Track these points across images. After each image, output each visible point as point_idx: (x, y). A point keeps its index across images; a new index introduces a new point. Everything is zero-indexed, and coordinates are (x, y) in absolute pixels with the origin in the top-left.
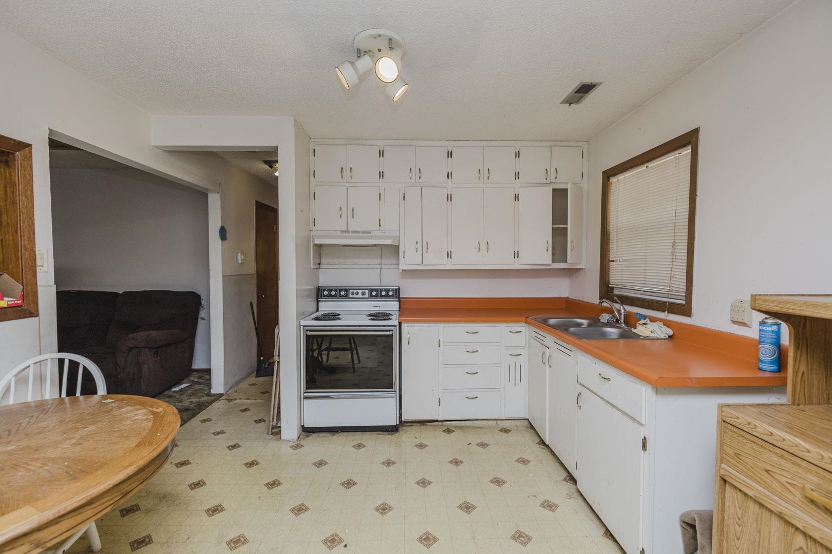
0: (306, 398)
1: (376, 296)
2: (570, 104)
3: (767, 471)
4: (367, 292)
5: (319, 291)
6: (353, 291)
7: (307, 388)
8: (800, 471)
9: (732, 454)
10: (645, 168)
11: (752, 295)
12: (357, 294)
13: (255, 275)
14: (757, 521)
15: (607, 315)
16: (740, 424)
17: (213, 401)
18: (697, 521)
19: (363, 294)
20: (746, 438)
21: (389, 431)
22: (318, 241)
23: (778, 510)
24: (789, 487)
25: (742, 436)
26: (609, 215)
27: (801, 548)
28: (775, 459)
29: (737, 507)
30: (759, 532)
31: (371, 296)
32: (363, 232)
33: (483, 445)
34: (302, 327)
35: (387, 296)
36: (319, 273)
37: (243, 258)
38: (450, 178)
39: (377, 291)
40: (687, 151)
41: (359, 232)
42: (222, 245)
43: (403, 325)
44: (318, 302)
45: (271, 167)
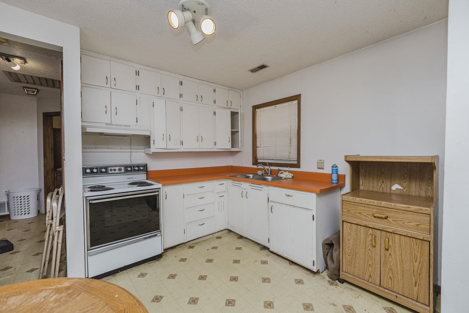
1: (131, 171)
2: (252, 72)
3: (360, 213)
4: (123, 168)
6: (111, 168)
7: (91, 246)
8: (370, 209)
9: (346, 211)
10: (274, 107)
11: (345, 156)
12: (115, 170)
14: (356, 231)
15: (260, 171)
16: (350, 200)
18: (333, 241)
19: (120, 170)
20: (351, 204)
21: (156, 259)
23: (364, 224)
24: (367, 215)
25: (350, 204)
26: (256, 126)
27: (371, 234)
28: (363, 208)
29: (348, 229)
30: (357, 235)
31: (126, 171)
32: (124, 126)
33: (215, 248)
34: (85, 198)
35: (139, 170)
38: (181, 97)
39: (130, 167)
40: (296, 102)
41: (121, 125)
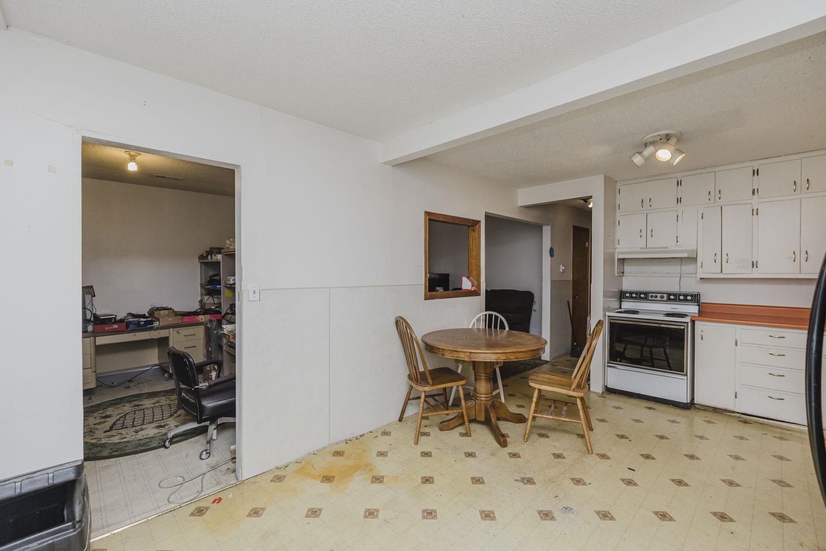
0: (609, 366)
1: (675, 300)
4: (665, 295)
5: (622, 294)
6: (652, 294)
7: (610, 360)
12: (656, 297)
13: (572, 282)
17: (542, 364)
19: (662, 297)
21: (680, 407)
22: (621, 256)
31: (669, 299)
32: (661, 248)
34: (607, 317)
35: (686, 300)
36: (622, 280)
37: (563, 268)
38: (756, 194)
39: (675, 295)
41: (657, 248)
42: (551, 260)
43: (696, 323)
44: (621, 301)
45: (586, 202)
